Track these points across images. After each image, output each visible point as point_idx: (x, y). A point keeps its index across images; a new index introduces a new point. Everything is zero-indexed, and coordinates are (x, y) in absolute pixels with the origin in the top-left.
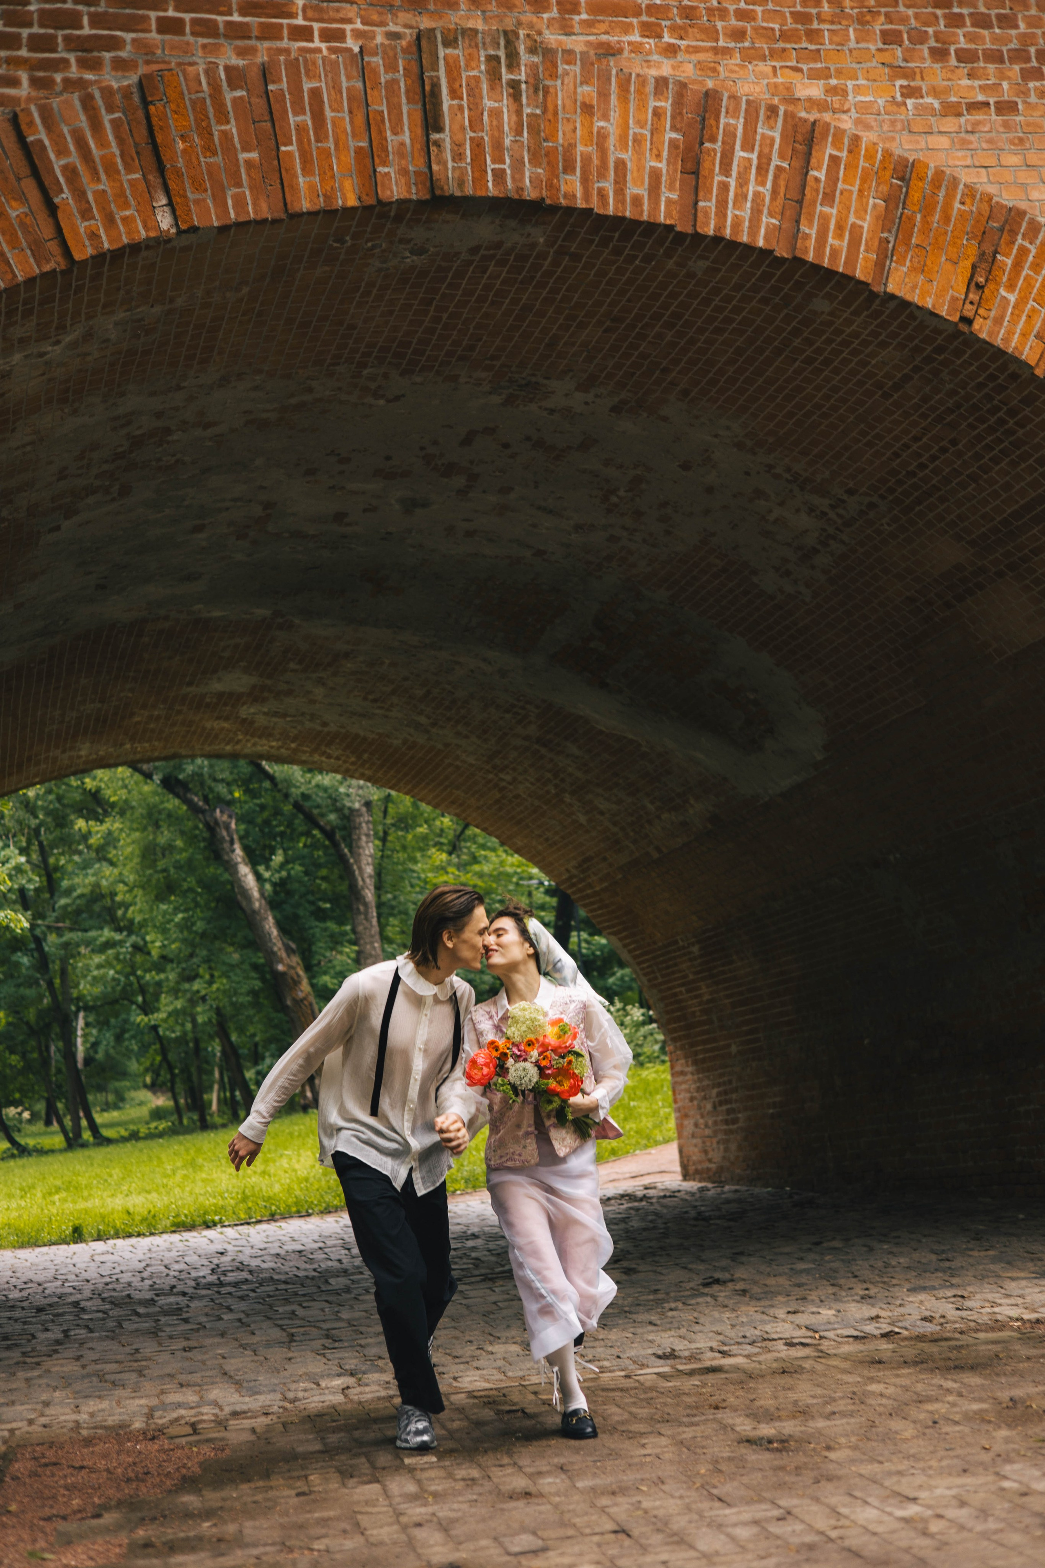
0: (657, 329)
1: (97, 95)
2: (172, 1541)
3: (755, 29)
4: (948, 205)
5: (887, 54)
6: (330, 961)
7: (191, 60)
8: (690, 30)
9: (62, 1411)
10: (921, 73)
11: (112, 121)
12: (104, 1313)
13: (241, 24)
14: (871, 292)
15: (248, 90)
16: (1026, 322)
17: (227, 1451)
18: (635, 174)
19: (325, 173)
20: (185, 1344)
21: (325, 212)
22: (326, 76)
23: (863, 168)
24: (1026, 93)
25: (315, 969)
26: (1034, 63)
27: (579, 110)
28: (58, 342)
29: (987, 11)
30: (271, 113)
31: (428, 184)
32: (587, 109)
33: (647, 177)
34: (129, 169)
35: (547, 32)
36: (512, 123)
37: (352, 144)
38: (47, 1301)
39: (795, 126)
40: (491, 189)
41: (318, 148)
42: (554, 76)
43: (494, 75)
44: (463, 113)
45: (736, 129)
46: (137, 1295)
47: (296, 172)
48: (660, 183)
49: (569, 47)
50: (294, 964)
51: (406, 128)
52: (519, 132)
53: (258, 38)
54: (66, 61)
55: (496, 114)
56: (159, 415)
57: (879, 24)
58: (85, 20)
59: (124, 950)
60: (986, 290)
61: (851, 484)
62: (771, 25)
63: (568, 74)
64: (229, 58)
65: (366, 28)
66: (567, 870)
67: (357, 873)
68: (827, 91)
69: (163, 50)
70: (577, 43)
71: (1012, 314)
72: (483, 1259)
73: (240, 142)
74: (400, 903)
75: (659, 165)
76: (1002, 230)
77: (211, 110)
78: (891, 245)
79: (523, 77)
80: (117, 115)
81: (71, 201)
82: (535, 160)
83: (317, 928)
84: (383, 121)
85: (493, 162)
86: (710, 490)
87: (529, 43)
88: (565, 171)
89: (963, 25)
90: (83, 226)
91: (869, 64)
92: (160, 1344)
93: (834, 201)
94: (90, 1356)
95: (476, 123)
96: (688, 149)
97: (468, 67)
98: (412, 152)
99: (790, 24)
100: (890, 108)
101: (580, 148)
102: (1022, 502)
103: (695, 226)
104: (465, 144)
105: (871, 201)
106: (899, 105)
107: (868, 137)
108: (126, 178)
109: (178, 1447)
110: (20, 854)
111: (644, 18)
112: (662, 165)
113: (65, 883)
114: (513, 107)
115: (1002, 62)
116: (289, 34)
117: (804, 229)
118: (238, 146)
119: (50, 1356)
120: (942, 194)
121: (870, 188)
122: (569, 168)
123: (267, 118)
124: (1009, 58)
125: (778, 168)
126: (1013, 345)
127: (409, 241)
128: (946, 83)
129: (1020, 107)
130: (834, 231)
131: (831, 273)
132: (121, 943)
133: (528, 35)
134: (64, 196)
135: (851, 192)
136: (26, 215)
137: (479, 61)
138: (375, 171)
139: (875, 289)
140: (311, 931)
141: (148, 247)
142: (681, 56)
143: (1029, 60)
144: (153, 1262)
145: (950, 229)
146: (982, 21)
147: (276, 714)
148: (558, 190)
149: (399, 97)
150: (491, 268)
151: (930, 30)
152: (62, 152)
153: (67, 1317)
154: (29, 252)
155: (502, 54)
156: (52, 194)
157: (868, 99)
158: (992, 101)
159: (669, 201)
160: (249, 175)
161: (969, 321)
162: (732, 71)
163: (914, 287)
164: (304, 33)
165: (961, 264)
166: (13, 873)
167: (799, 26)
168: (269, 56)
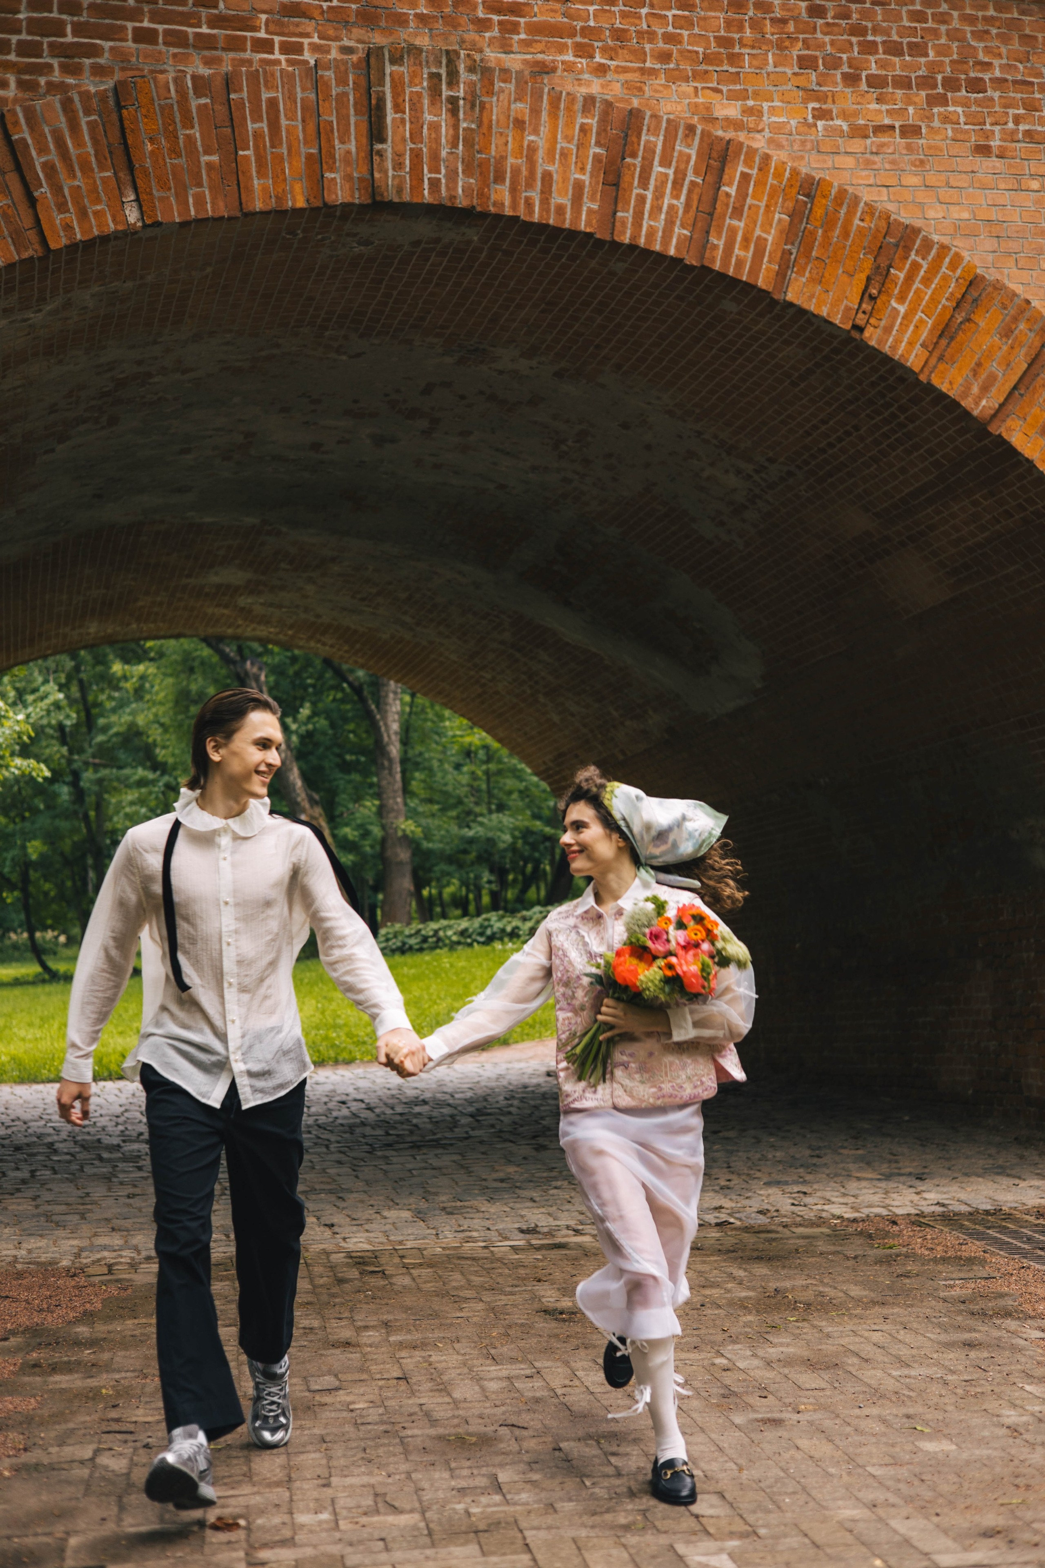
0: (587, 313)
1: (76, 98)
2: (56, 1363)
3: (681, 52)
4: (848, 222)
5: (802, 78)
6: (353, 813)
7: (162, 68)
8: (620, 51)
9: (5, 1246)
10: (833, 96)
11: (88, 123)
12: (72, 1155)
13: (209, 35)
14: (772, 299)
15: (212, 98)
16: (914, 332)
17: (129, 1291)
18: (560, 185)
19: (277, 177)
20: (131, 1190)
21: (277, 212)
22: (283, 87)
23: (772, 185)
24: (930, 118)
25: (338, 820)
26: (940, 90)
27: (511, 125)
28: (40, 311)
29: (899, 40)
30: (232, 119)
31: (370, 190)
32: (519, 124)
33: (570, 188)
34: (102, 168)
35: (488, 50)
36: (449, 137)
37: (303, 150)
38: (26, 1141)
39: (711, 147)
40: (427, 195)
41: (272, 153)
42: (490, 93)
43: (435, 92)
44: (404, 126)
45: (655, 146)
46: (107, 1140)
47: (251, 175)
48: (583, 194)
49: (507, 65)
50: (316, 815)
51: (353, 138)
52: (455, 145)
53: (224, 49)
54: (50, 66)
55: (435, 127)
56: (139, 363)
57: (796, 51)
58: (69, 29)
59: (156, 789)
60: (878, 301)
61: (771, 454)
62: (696, 48)
63: (503, 91)
64: (197, 67)
65: (322, 42)
66: (544, 763)
67: (383, 729)
68: (743, 112)
69: (138, 57)
70: (515, 61)
71: (901, 324)
72: (421, 1126)
73: (202, 146)
74: (425, 759)
75: (583, 177)
76: (897, 245)
77: (177, 115)
78: (793, 257)
79: (462, 94)
80: (93, 118)
81: (49, 195)
82: (468, 170)
83: (341, 780)
84: (332, 131)
85: (430, 172)
86: (648, 447)
87: (469, 63)
88: (496, 181)
89: (876, 52)
90: (58, 218)
91: (784, 87)
92: (109, 1190)
93: (742, 215)
94: (47, 1196)
95: (416, 136)
96: (611, 162)
97: (412, 83)
98: (357, 160)
99: (713, 47)
100: (802, 129)
101: (511, 160)
102: (916, 485)
103: (612, 234)
104: (405, 154)
105: (777, 216)
106: (810, 126)
107: (778, 156)
108: (99, 175)
109: (91, 1285)
110: (60, 690)
111: (578, 39)
112: (586, 178)
113: (101, 721)
114: (451, 121)
115: (910, 87)
116: (252, 46)
117: (713, 240)
118: (200, 149)
119: (12, 1194)
120: (843, 211)
121: (776, 203)
122: (499, 178)
123: (228, 124)
124: (917, 84)
125: (692, 183)
126: (900, 352)
127: (355, 235)
128: (856, 106)
129: (923, 131)
130: (741, 242)
131: (735, 282)
132: (153, 782)
133: (468, 55)
134: (43, 190)
135: (758, 207)
136: (9, 206)
137: (422, 78)
138: (322, 176)
139: (776, 297)
140: (335, 783)
141: (116, 238)
142: (610, 76)
143: (935, 86)
144: (133, 1108)
145: (849, 243)
146: (894, 49)
147: (271, 605)
148: (489, 198)
149: (348, 109)
150: (432, 258)
151: (844, 57)
152: (43, 149)
153: (40, 1158)
154: (9, 240)
155: (443, 72)
156: (32, 188)
157: (781, 120)
158: (897, 125)
159: (590, 211)
160: (208, 175)
161: (860, 329)
162: (656, 91)
163: (812, 296)
164: (265, 46)
165: (856, 276)
166: (52, 708)
167: (722, 50)
168: (233, 66)
